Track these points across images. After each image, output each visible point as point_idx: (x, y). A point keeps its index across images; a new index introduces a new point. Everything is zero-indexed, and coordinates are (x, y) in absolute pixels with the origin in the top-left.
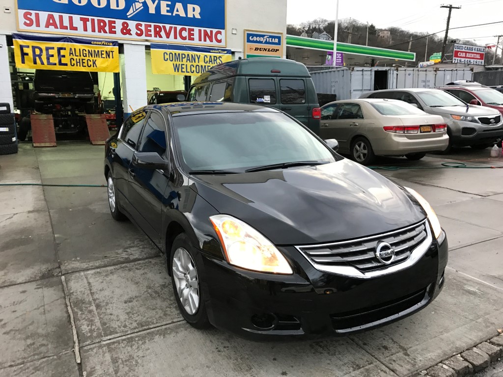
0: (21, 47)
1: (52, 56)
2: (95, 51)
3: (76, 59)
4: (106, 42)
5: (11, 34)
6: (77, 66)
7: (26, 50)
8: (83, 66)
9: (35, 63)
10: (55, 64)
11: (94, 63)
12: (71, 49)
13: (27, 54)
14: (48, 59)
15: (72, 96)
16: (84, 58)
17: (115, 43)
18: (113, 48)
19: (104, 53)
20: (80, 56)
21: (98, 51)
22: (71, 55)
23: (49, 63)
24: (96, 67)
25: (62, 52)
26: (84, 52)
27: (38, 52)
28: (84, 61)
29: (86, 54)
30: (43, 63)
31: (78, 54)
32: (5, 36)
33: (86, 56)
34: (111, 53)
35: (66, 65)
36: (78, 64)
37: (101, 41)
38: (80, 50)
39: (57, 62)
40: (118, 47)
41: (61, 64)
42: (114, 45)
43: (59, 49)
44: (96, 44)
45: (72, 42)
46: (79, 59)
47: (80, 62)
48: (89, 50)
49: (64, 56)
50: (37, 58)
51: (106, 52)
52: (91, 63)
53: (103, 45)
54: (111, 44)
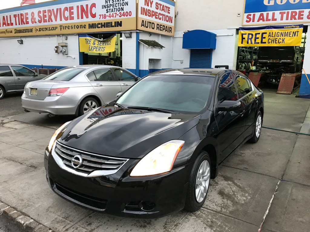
0: (242, 35)
1: (258, 38)
2: (285, 32)
3: (272, 39)
4: (294, 25)
5: (238, 28)
6: (272, 43)
7: (244, 36)
8: (276, 43)
9: (248, 43)
10: (259, 43)
11: (283, 40)
12: (270, 33)
13: (244, 38)
14: (255, 40)
15: (278, 62)
16: (277, 38)
17: (300, 26)
18: (299, 29)
19: (292, 33)
20: (275, 37)
21: (288, 32)
22: (270, 36)
23: (255, 43)
24: (284, 43)
25: (264, 36)
26: (278, 34)
27: (250, 36)
28: (276, 40)
29: (279, 35)
30: (252, 43)
31: (273, 35)
32: (236, 29)
33: (279, 36)
34: (297, 33)
35: (265, 43)
36: (273, 42)
37: (291, 26)
38: (275, 33)
39: (260, 42)
40: (303, 28)
41: (262, 42)
42: (300, 27)
43: (263, 34)
44: (287, 28)
45: (271, 28)
46: (274, 39)
47: (274, 41)
48: (281, 33)
49: (265, 38)
50: (249, 40)
51: (293, 32)
52: (281, 41)
53: (292, 28)
54: (298, 27)
